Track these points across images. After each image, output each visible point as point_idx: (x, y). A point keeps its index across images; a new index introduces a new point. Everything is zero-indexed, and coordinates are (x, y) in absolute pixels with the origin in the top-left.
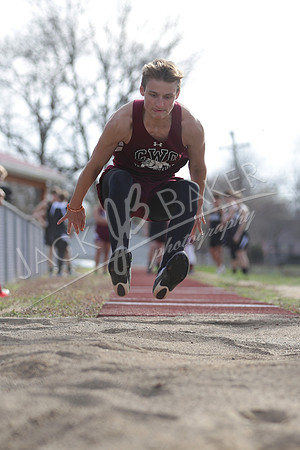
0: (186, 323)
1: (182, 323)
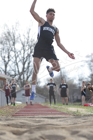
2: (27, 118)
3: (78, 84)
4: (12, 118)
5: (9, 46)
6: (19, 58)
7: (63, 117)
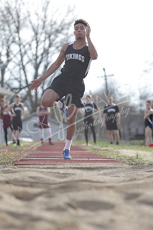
0: (62, 168)
1: (60, 168)
2: (43, 168)
3: (138, 106)
4: (15, 168)
5: (9, 35)
6: (28, 57)
7: (111, 168)
